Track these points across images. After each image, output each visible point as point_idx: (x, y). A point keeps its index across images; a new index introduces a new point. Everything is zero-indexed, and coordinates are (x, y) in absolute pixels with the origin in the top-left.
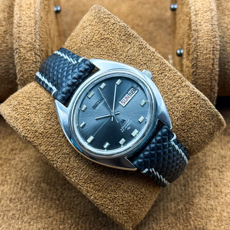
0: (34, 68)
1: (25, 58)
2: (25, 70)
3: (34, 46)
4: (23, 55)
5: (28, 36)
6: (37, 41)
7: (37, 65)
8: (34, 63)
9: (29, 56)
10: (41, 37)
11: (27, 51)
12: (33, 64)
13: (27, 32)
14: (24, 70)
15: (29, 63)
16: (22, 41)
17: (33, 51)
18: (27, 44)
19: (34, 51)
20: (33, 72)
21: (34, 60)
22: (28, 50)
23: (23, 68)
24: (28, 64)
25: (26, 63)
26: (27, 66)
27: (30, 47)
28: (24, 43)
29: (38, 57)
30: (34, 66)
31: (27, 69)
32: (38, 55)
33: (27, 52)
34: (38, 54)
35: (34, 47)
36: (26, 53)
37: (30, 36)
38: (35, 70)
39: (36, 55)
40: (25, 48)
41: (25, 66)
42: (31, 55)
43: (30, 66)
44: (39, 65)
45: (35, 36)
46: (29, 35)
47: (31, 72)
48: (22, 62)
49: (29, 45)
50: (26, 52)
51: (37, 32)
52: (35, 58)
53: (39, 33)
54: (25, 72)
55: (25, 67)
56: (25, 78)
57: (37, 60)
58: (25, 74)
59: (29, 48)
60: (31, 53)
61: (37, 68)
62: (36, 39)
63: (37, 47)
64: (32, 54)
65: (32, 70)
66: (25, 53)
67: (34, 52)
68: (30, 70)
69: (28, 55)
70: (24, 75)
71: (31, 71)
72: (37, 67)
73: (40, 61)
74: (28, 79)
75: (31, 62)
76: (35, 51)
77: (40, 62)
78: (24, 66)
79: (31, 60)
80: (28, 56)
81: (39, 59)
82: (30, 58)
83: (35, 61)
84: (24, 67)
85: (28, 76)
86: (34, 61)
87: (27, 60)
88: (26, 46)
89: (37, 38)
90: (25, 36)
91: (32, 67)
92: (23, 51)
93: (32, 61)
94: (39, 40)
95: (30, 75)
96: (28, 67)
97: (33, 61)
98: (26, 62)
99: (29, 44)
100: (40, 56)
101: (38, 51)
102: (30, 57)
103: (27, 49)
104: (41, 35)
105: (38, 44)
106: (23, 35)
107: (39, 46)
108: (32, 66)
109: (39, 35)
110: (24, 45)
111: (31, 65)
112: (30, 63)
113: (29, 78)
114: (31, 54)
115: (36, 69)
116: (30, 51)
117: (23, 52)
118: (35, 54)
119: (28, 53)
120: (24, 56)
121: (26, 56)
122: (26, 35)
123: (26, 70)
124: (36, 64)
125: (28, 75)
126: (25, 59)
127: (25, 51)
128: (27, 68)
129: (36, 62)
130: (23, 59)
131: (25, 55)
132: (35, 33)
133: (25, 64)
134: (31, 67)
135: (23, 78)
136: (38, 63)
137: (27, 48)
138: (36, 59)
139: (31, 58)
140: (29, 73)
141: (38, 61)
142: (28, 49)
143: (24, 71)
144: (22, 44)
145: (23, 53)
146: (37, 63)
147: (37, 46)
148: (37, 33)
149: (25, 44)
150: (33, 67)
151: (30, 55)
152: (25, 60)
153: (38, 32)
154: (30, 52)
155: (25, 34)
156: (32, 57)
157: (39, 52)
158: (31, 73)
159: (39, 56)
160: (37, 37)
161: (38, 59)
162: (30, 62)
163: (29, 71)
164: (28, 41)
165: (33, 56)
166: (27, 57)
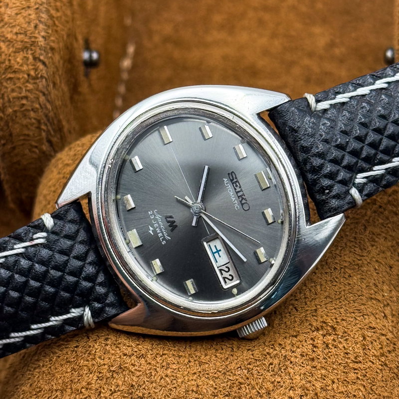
0: (31, 93)
1: (10, 67)
2: (8, 96)
3: (33, 40)
4: (5, 60)
5: (20, 13)
6: (41, 26)
7: (38, 86)
8: (30, 80)
9: (21, 62)
10: (51, 17)
11: (14, 50)
12: (30, 83)
13: (18, 4)
14: (6, 95)
15: (19, 79)
16: (6, 24)
17: (30, 52)
18: (16, 34)
19: (31, 50)
20: (28, 101)
21: (32, 73)
22: (18, 47)
23: (5, 90)
24: (17, 81)
25: (10, 79)
26: (13, 87)
27: (22, 42)
28: (9, 29)
29: (41, 67)
30: (30, 86)
31: (15, 94)
32: (40, 60)
33: (15, 52)
34: (42, 58)
35: (33, 42)
36: (12, 54)
37: (25, 13)
38: (32, 97)
39: (37, 61)
40: (12, 42)
41: (10, 85)
42: (25, 59)
43: (20, 88)
44: (42, 85)
45: (36, 14)
46: (23, 11)
47: (24, 102)
48: (3, 76)
49: (20, 37)
50: (12, 52)
51: (41, 5)
52: (33, 69)
53: (46, 8)
54: (9, 101)
55: (9, 89)
56: (9, 115)
57: (38, 74)
58: (10, 106)
59: (19, 43)
60: (26, 55)
61: (37, 92)
62: (40, 21)
63: (41, 41)
64: (28, 59)
65: (26, 97)
66: (10, 55)
67: (32, 54)
68: (20, 95)
69: (18, 60)
70: (6, 106)
71: (22, 98)
72: (37, 89)
73: (45, 75)
74: (14, 118)
75: (23, 77)
76: (35, 52)
77: (46, 80)
78: (8, 86)
79: (23, 72)
80: (18, 63)
81: (44, 72)
82: (21, 68)
83: (34, 75)
84: (6, 88)
85: (15, 112)
86: (32, 76)
87: (15, 72)
88: (15, 37)
89: (42, 20)
90: (13, 14)
91: (26, 90)
92: (6, 49)
93: (26, 76)
94: (46, 25)
95: (21, 108)
96: (17, 89)
97: (29, 75)
98: (12, 76)
99: (20, 33)
100: (47, 63)
101: (43, 52)
102: (21, 65)
103: (16, 45)
104: (53, 12)
105: (43, 34)
106: (9, 11)
107: (45, 40)
108: (27, 86)
109: (48, 11)
110: (9, 36)
111: (24, 84)
112: (22, 80)
113: (18, 114)
114: (25, 57)
115: (35, 94)
116: (23, 51)
117: (6, 52)
118: (35, 58)
119: (17, 54)
120: (7, 63)
121: (12, 62)
122: (15, 12)
123: (10, 96)
124: (35, 83)
125: (16, 108)
126: (9, 70)
127: (11, 50)
128: (13, 91)
129: (36, 78)
130: (6, 69)
131: (9, 60)
132: (37, 6)
133: (9, 82)
134: (24, 90)
135: (4, 114)
136: (42, 81)
137: (15, 42)
138: (36, 70)
139: (25, 68)
140: (17, 103)
141: (39, 76)
142: (19, 45)
143: (6, 98)
144: (5, 33)
145: (6, 55)
146: (38, 81)
147: (41, 39)
148: (41, 7)
149: (11, 32)
150: (28, 88)
151: (23, 60)
152: (10, 73)
153: (45, 6)
154: (21, 53)
155: (12, 8)
156: (28, 65)
157: (45, 54)
158: (23, 105)
159: (44, 63)
160: (42, 17)
161: (42, 70)
162: (21, 77)
163: (18, 98)
164: (18, 25)
165: (29, 62)
166: (16, 64)
